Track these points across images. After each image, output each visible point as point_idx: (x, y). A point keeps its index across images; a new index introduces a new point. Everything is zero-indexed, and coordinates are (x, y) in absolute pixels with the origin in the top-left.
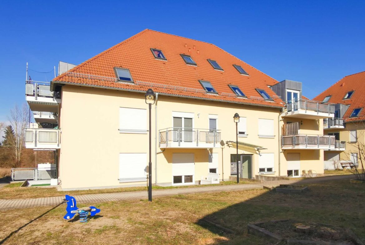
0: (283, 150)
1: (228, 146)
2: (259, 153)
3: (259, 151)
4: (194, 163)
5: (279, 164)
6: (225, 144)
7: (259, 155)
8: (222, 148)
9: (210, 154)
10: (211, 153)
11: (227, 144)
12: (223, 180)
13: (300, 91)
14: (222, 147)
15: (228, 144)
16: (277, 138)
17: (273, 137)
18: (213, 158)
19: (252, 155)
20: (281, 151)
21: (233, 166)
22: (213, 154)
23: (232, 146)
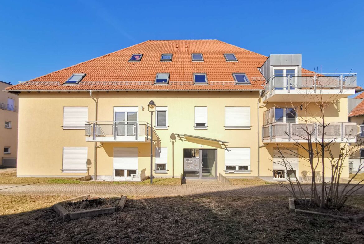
0: (264, 143)
1: (181, 139)
2: (226, 148)
3: (225, 145)
4: (137, 158)
5: (259, 161)
6: (177, 137)
7: (227, 149)
8: (173, 142)
9: (157, 148)
10: (159, 148)
11: (178, 137)
12: (173, 177)
13: (298, 66)
14: (172, 140)
15: (181, 138)
16: (255, 130)
17: (248, 128)
18: (161, 152)
19: (217, 149)
20: (261, 144)
21: (189, 162)
22: (162, 149)
23: (186, 139)
